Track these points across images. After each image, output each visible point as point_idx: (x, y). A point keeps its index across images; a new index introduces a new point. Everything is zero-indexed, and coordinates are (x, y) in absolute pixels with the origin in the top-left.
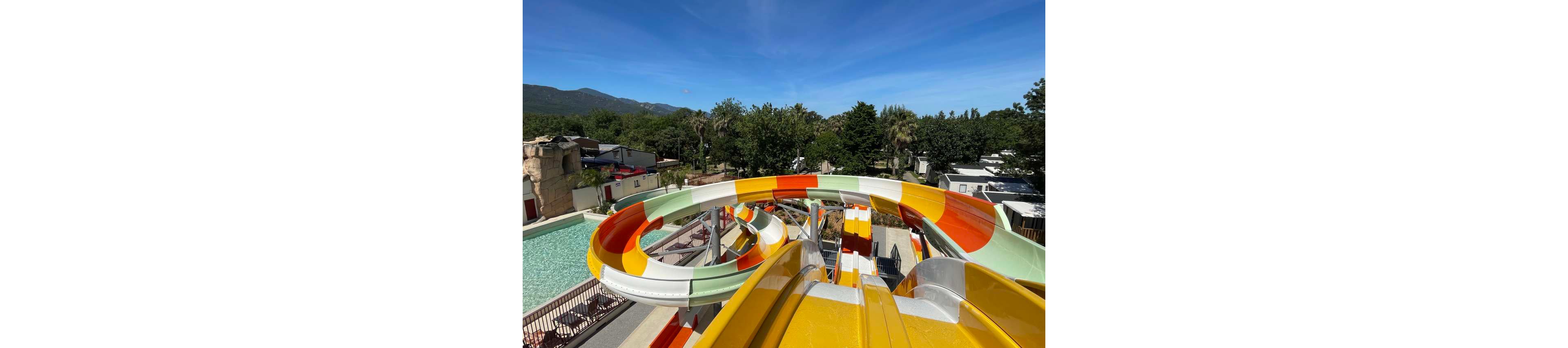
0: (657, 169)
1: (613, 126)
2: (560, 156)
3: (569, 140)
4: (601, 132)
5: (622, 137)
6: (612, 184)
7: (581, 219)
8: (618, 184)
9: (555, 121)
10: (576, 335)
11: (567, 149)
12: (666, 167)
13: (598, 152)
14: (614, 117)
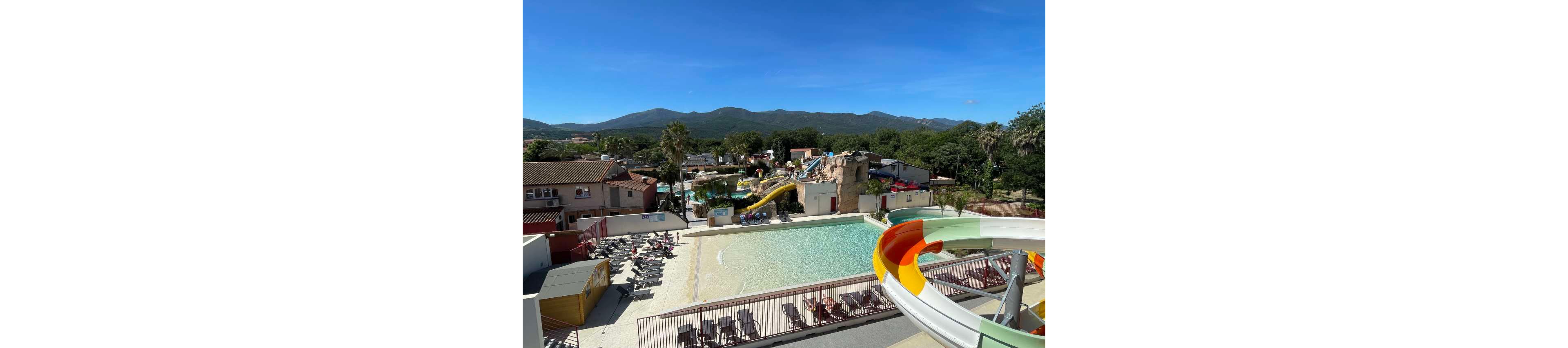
0: (929, 186)
1: (892, 143)
2: (855, 168)
3: (862, 154)
4: (883, 148)
5: (899, 153)
6: (888, 195)
7: (861, 220)
8: (893, 196)
9: (853, 139)
10: (852, 317)
11: (861, 162)
12: (940, 186)
13: (881, 165)
14: (895, 134)
